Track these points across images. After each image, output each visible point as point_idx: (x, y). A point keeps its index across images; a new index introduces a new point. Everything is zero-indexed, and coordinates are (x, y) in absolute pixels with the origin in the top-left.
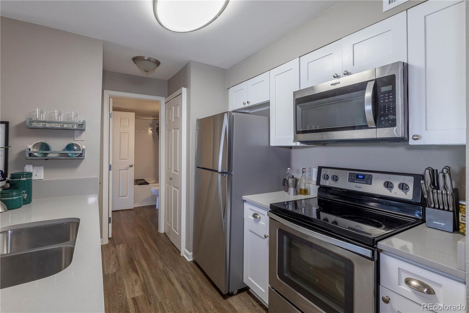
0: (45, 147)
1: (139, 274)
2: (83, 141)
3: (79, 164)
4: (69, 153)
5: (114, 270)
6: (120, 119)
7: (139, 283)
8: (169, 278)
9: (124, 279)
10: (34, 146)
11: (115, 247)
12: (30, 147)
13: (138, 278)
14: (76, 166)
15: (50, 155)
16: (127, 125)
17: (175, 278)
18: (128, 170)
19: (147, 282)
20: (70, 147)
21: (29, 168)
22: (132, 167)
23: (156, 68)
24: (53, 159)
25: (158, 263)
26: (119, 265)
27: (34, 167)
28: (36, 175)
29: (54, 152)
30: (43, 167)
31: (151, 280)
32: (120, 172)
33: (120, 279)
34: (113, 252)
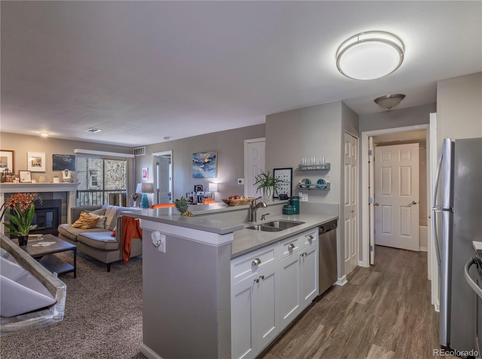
0: (308, 182)
1: (375, 294)
2: (329, 177)
3: (327, 193)
4: (320, 185)
5: (358, 284)
6: (401, 152)
7: (368, 298)
8: (398, 309)
9: (360, 291)
10: (303, 181)
11: (371, 272)
12: (300, 182)
13: (371, 296)
14: (325, 195)
15: (311, 187)
16: (409, 158)
17: (404, 312)
18: (411, 207)
19: (376, 300)
20: (320, 182)
21: (301, 195)
22: (416, 205)
23: (400, 102)
24: (312, 189)
25: (399, 296)
26: (364, 283)
27: (304, 194)
28: (304, 199)
29: (313, 185)
30: (307, 194)
31: (381, 302)
32: (401, 208)
33: (357, 289)
34: (366, 274)
